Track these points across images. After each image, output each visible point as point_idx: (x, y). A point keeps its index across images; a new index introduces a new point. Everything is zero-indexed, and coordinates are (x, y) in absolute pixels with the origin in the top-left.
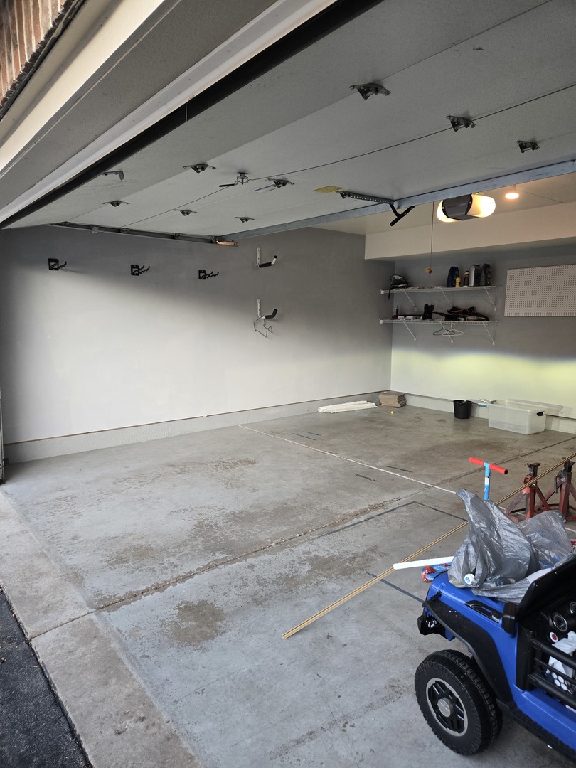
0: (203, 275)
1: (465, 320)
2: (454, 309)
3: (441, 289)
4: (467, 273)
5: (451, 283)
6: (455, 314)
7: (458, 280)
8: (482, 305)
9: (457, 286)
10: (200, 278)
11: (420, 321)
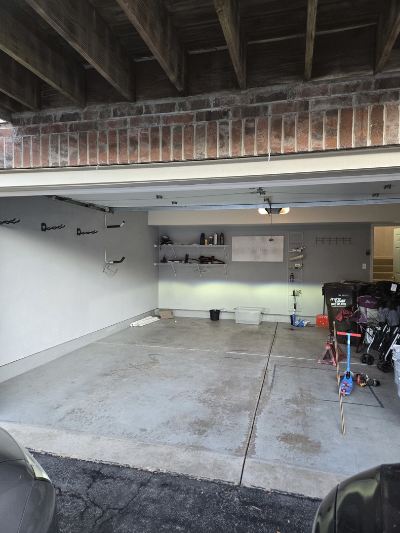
0: (79, 232)
1: (212, 263)
2: (202, 257)
3: (197, 245)
4: (211, 237)
5: (202, 242)
6: (203, 260)
7: (206, 241)
8: (218, 255)
9: (206, 244)
10: (78, 234)
11: (183, 264)
